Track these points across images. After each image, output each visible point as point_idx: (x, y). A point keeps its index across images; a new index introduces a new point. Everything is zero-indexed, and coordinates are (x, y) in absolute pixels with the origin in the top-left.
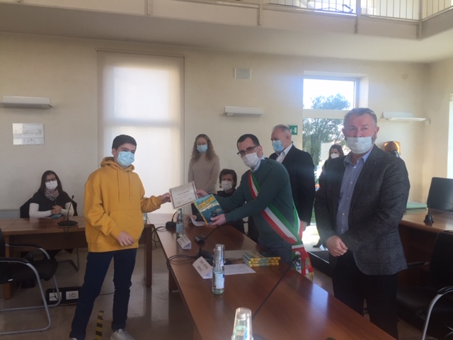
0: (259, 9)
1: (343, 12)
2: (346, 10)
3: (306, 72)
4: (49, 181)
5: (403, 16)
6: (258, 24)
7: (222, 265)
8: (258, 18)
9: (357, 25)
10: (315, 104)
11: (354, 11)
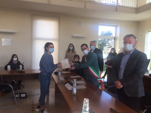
0: (85, 2)
1: (112, 4)
2: (114, 4)
3: (100, 23)
4: (15, 58)
5: (132, 6)
6: (85, 7)
7: (76, 86)
8: (85, 5)
9: (117, 9)
10: (102, 34)
11: (116, 4)
